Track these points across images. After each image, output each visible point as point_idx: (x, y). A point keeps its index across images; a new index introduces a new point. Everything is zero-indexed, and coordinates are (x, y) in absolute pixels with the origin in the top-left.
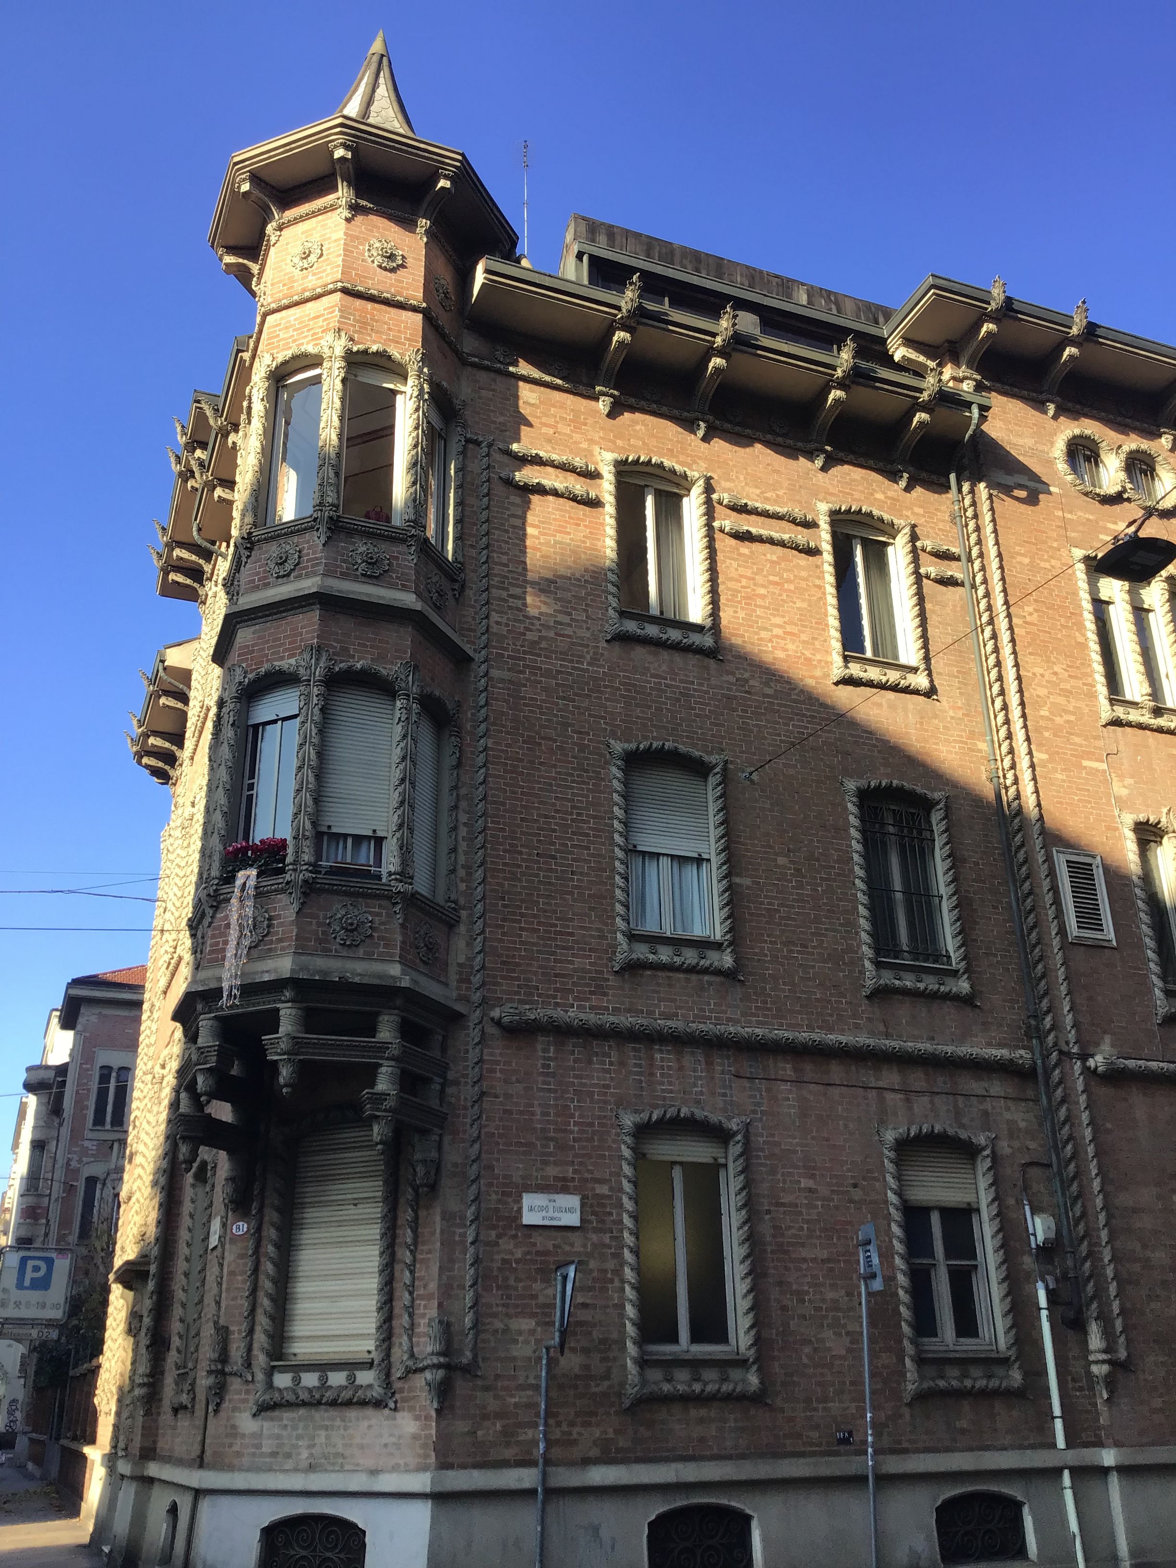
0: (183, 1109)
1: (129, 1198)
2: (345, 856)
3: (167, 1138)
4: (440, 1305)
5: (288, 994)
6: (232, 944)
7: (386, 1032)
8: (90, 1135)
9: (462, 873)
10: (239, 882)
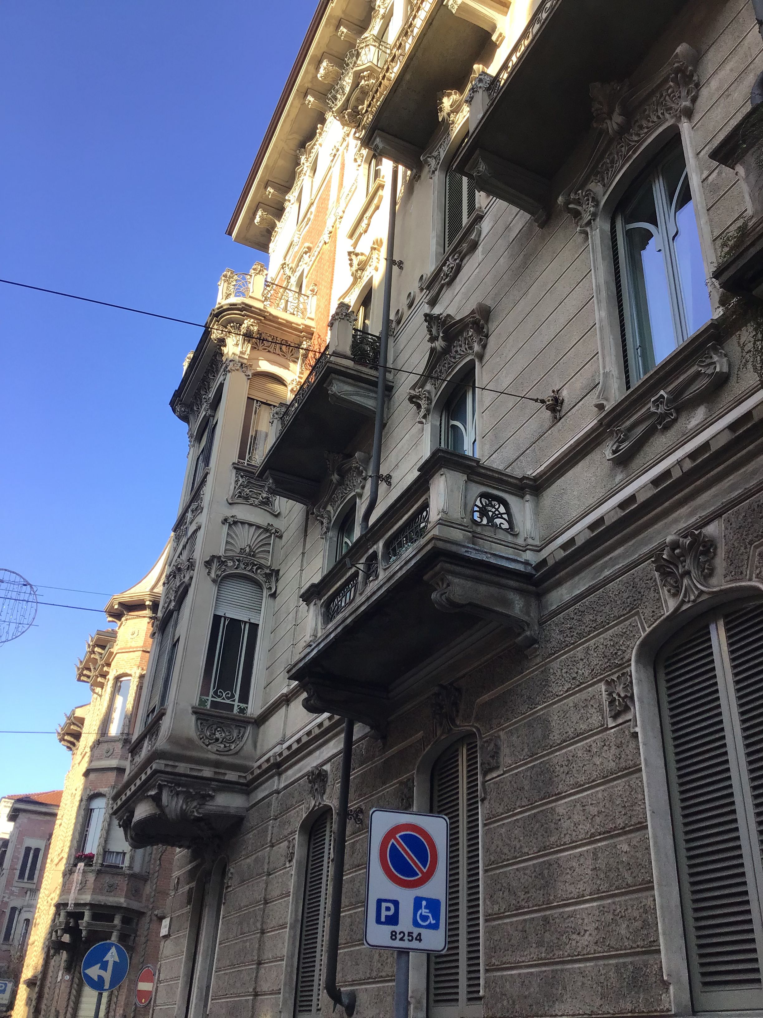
0: (53, 939)
1: (33, 943)
2: (112, 860)
3: (51, 926)
4: (124, 1010)
5: (88, 908)
6: (74, 888)
7: (117, 921)
8: (15, 884)
9: (152, 862)
10: (78, 867)
